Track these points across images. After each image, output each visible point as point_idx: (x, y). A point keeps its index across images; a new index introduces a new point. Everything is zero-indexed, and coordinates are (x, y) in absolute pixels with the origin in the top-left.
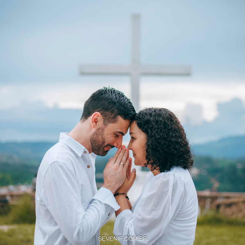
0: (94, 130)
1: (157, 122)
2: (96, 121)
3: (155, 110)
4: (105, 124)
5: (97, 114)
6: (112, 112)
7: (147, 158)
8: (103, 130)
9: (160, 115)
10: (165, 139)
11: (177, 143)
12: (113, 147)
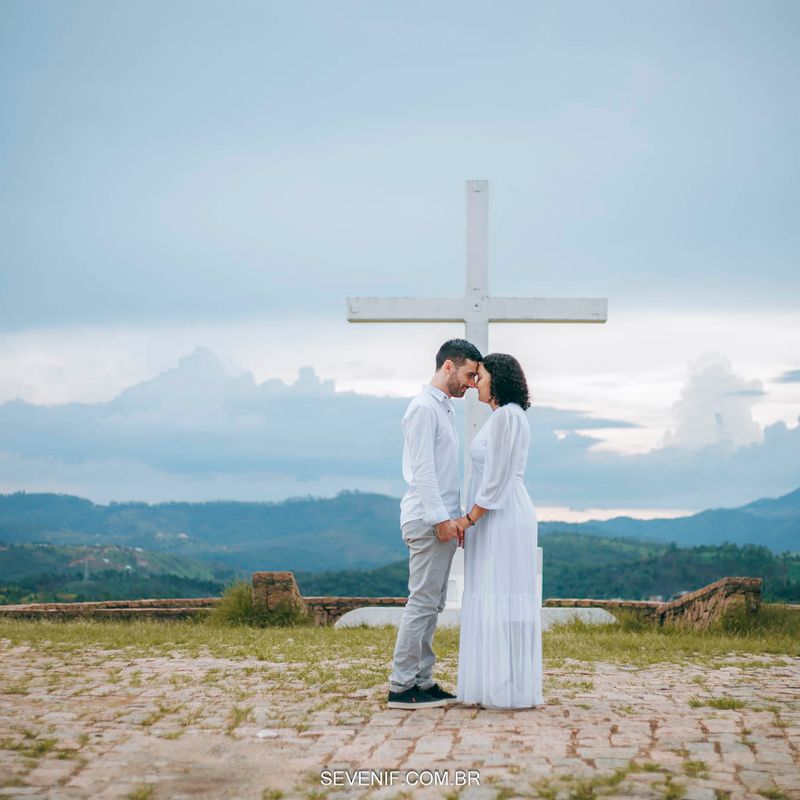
0: (448, 376)
1: (501, 365)
2: (448, 368)
3: (500, 355)
4: (457, 369)
5: (448, 362)
6: (461, 357)
7: (492, 394)
8: (456, 373)
9: (503, 359)
10: (507, 379)
11: (518, 383)
12: (468, 387)
